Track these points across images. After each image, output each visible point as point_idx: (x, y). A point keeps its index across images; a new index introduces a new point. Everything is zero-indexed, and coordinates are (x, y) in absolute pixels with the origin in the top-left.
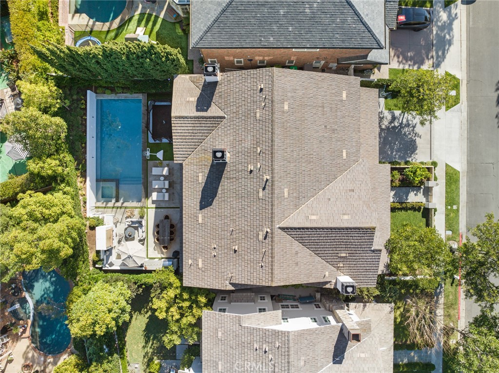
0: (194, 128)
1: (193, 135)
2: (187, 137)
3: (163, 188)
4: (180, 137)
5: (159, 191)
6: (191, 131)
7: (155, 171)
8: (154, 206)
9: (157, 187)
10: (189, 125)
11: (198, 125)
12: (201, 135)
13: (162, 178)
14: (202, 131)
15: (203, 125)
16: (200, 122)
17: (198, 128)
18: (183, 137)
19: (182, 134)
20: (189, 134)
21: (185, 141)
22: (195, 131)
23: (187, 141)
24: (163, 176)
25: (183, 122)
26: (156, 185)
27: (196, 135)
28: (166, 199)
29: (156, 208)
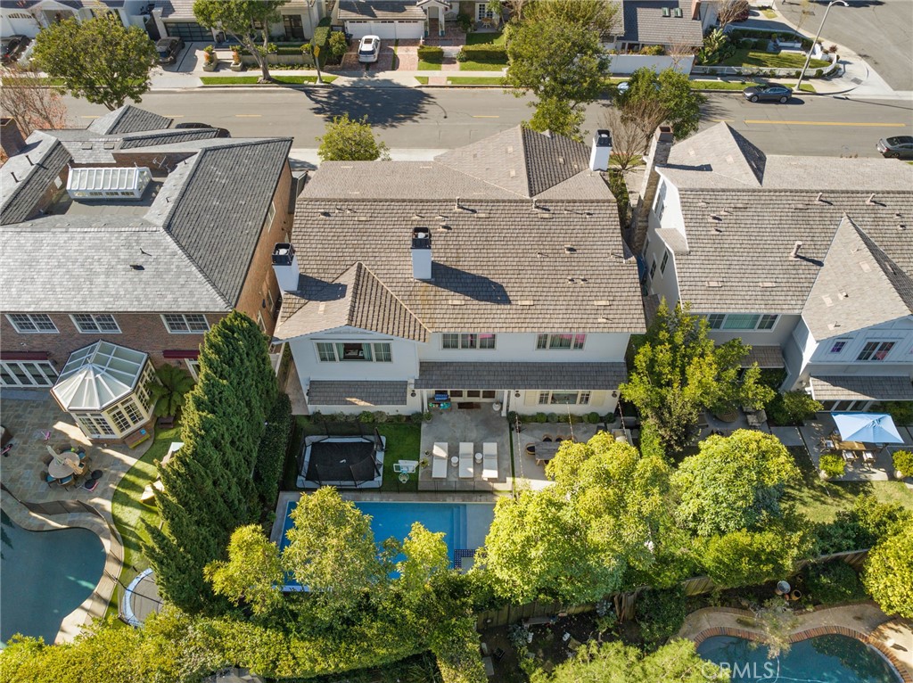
0: (372, 303)
1: (383, 307)
2: (387, 315)
3: (474, 459)
4: (386, 324)
5: (479, 466)
6: (377, 308)
7: (439, 471)
8: (509, 480)
9: (471, 470)
10: (366, 309)
11: (368, 297)
12: (384, 298)
13: (454, 459)
14: (379, 294)
15: (369, 291)
16: (363, 294)
17: (373, 299)
18: (386, 320)
19: (381, 320)
20: (382, 311)
21: (392, 320)
22: (378, 303)
23: (392, 316)
24: (450, 456)
25: (360, 314)
26: (467, 470)
27: (383, 303)
28: (496, 452)
29: (513, 476)
